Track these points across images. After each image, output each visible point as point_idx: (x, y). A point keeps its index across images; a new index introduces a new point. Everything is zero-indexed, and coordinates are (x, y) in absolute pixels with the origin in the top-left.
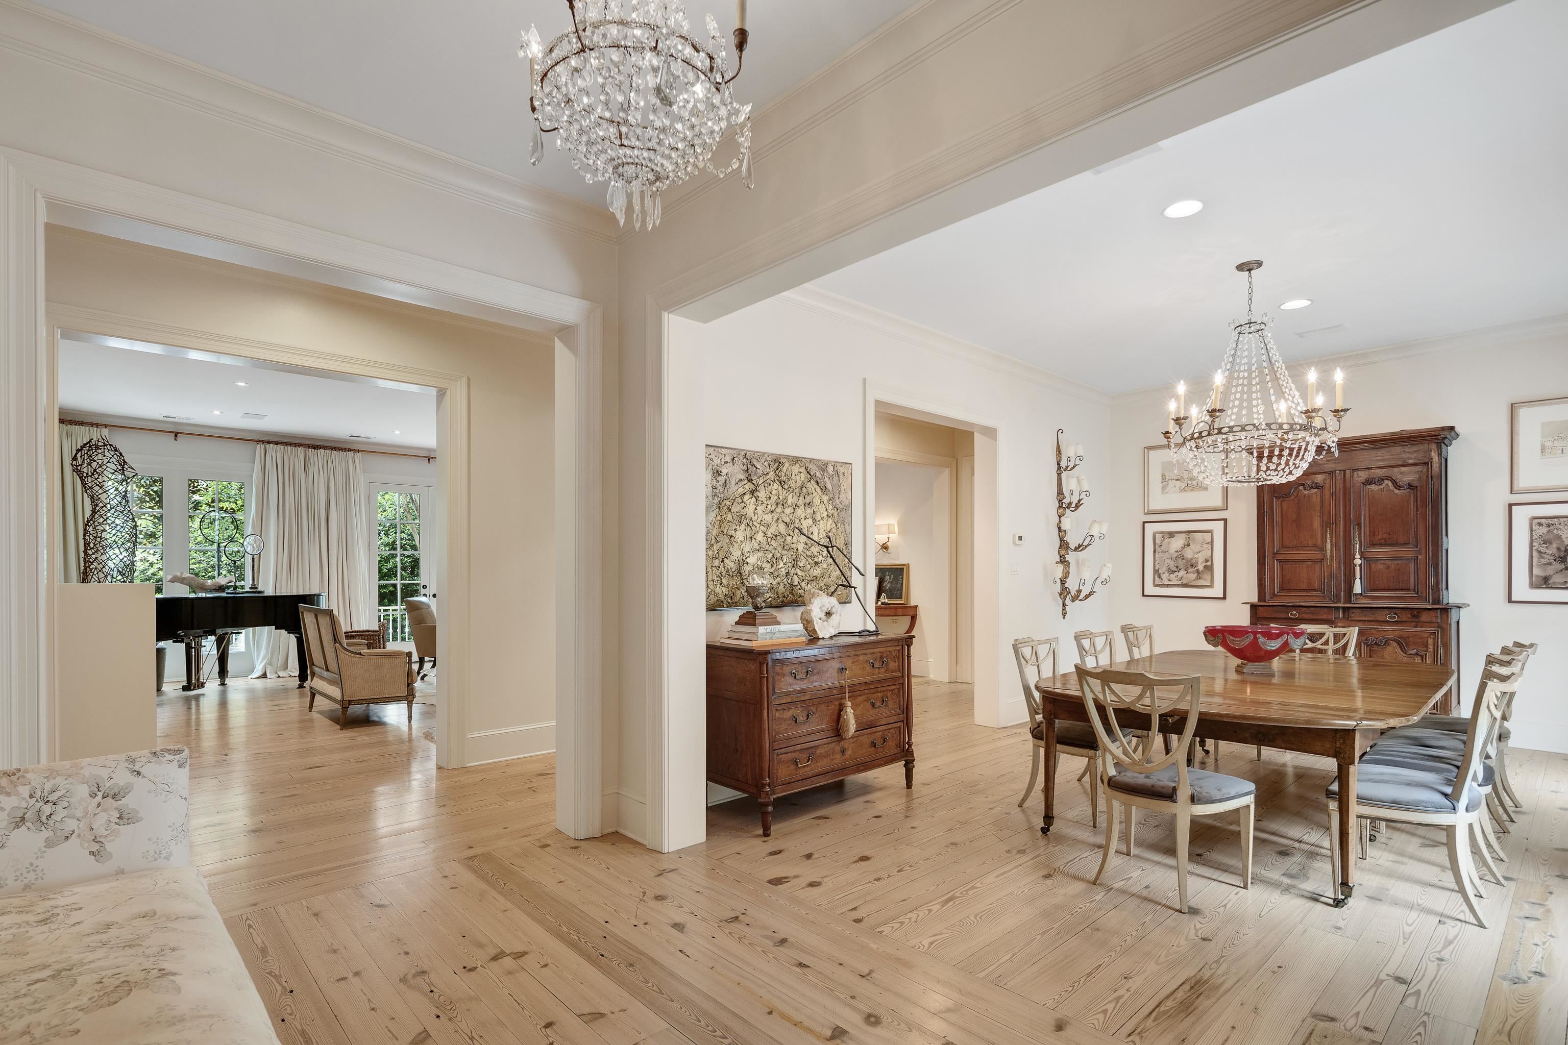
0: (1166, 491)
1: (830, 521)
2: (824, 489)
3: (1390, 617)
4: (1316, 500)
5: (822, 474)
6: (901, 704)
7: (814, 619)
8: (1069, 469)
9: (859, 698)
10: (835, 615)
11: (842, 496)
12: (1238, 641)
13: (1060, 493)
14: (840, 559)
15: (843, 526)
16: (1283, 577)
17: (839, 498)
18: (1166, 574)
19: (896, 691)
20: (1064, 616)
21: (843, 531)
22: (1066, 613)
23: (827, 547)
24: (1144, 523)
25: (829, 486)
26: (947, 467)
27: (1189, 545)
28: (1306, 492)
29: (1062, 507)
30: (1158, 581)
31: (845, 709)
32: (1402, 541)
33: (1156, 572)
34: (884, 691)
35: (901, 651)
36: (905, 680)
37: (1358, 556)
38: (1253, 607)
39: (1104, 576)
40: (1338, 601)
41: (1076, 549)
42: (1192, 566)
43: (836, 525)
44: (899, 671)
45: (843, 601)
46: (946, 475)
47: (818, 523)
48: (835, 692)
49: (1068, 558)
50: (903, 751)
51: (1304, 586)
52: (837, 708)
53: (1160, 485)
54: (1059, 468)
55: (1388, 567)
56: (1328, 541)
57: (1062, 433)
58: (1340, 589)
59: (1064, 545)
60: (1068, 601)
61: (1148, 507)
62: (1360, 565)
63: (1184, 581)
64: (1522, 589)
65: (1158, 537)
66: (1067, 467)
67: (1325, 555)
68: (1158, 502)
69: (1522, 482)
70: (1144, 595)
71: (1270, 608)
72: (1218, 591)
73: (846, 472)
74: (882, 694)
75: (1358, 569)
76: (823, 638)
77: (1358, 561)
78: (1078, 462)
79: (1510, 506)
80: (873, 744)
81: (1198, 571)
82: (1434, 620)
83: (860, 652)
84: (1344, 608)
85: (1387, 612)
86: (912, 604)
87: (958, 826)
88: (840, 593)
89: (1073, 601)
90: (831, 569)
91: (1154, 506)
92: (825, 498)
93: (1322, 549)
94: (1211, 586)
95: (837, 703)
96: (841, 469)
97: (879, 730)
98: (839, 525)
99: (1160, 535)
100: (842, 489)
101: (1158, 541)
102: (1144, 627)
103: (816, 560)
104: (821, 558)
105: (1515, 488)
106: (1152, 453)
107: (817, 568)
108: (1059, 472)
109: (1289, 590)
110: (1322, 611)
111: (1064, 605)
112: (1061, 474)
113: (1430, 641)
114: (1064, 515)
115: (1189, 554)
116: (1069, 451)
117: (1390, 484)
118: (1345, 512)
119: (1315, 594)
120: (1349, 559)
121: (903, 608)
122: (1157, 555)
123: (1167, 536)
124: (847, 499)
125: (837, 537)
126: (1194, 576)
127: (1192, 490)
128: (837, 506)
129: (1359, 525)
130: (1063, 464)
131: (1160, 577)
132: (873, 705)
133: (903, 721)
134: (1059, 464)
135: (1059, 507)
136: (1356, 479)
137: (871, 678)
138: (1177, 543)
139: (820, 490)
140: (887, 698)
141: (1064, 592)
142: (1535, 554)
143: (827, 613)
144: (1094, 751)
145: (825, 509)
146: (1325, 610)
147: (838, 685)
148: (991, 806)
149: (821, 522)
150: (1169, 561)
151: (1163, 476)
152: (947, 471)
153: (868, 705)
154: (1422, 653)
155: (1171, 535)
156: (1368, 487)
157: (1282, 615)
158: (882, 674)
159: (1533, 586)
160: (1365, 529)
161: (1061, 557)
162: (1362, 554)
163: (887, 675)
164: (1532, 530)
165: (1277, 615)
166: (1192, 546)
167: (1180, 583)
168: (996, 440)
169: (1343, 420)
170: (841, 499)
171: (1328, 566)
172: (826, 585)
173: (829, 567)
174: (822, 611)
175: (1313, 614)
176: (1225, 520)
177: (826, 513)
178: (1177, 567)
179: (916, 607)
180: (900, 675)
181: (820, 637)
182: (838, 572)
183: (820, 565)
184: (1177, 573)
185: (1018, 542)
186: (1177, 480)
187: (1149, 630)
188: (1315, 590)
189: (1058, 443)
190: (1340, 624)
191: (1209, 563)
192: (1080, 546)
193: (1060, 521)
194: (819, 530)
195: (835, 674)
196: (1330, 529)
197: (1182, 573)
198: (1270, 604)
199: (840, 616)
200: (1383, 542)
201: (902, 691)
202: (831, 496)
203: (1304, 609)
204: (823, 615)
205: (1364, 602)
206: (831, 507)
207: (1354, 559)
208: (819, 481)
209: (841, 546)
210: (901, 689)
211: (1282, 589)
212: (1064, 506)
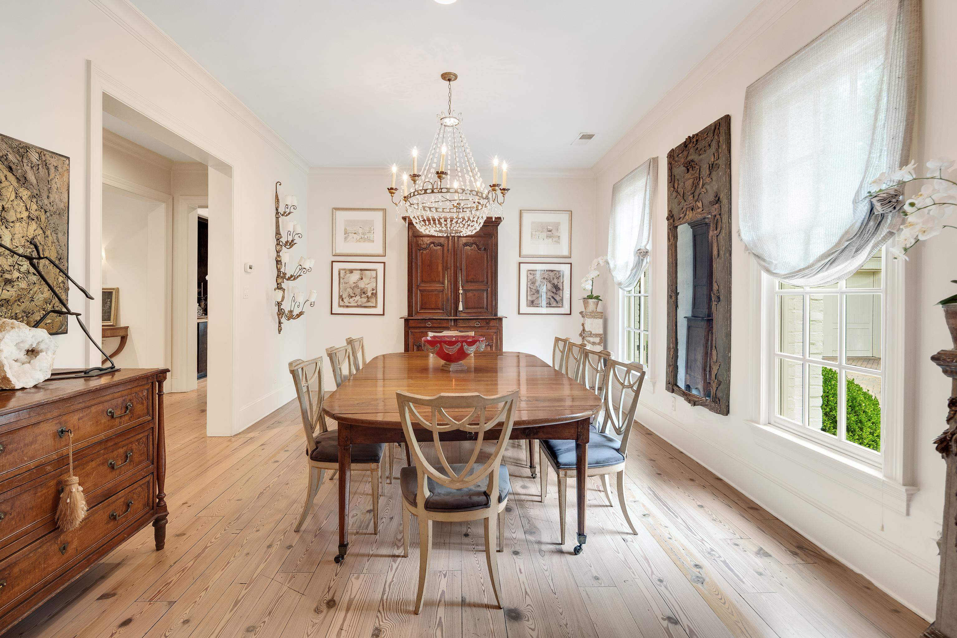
0: (348, 240)
1: (34, 225)
2: (23, 180)
3: (477, 324)
4: (440, 253)
5: (20, 159)
6: (151, 452)
7: (5, 362)
8: (285, 215)
9: (91, 464)
10: (44, 353)
11: (54, 196)
12: (451, 349)
13: (278, 233)
14: (51, 273)
15: (54, 236)
16: (422, 300)
17: (48, 197)
18: (348, 299)
19: (144, 439)
20: (280, 332)
21: (55, 241)
22: (281, 329)
23: (30, 259)
24: (332, 262)
25: (31, 177)
26: (164, 202)
27: (362, 279)
28: (435, 248)
29: (279, 244)
30: (342, 303)
31: (68, 488)
32: (481, 281)
33: (341, 298)
34: (127, 445)
35: (151, 390)
36: (155, 424)
37: (461, 288)
38: (407, 321)
39: (312, 300)
40: (451, 316)
41: (289, 279)
42: (364, 293)
43: (44, 232)
44: (148, 413)
45: (54, 331)
46: (161, 210)
47: (12, 224)
48: (49, 468)
49: (284, 286)
50: (153, 509)
51: (433, 306)
52: (52, 491)
53: (343, 236)
54: (277, 213)
55: (475, 295)
56: (446, 279)
57: (280, 185)
58: (452, 307)
59: (281, 276)
60: (283, 320)
61: (335, 250)
62: (462, 294)
63: (359, 303)
64: (524, 309)
65: (342, 272)
66: (285, 213)
67: (444, 287)
68: (342, 247)
69: (524, 252)
70: (332, 314)
71: (416, 321)
72: (379, 310)
73: (59, 166)
74: (125, 448)
75: (461, 295)
76: (23, 389)
77: (461, 292)
78: (292, 210)
79: (520, 263)
80: (113, 518)
81: (367, 297)
82: (495, 324)
83: (93, 402)
84: (454, 319)
85: (474, 321)
86: (123, 324)
87: (244, 592)
88: (49, 321)
89: (289, 320)
90: (35, 289)
91: (338, 251)
92: (25, 193)
93: (443, 283)
94: (375, 307)
95: (53, 483)
96: (53, 162)
97: (120, 496)
98: (48, 233)
99: (344, 271)
100: (54, 187)
101: (341, 275)
102: (358, 339)
103: (7, 276)
104: (16, 274)
105: (522, 254)
106: (338, 213)
107: (8, 287)
108: (277, 216)
109: (425, 309)
110: (443, 322)
111: (280, 323)
112: (278, 218)
113: (494, 337)
114: (281, 251)
115: (362, 285)
116: (287, 200)
117: (476, 247)
118: (454, 262)
119: (439, 311)
120: (456, 290)
121: (112, 329)
122: (341, 285)
123: (348, 272)
124: (61, 201)
125: (45, 247)
126: (365, 300)
127: (364, 241)
128: (45, 207)
129: (461, 270)
130: (281, 210)
131: (343, 300)
132: (112, 467)
133: (153, 473)
134: (277, 210)
135: (277, 244)
136: (461, 243)
137: (110, 432)
138: (355, 277)
139: (16, 181)
140: (132, 452)
141: (281, 312)
142: (529, 289)
143: (28, 351)
144: (375, 464)
145: (24, 208)
146: (446, 321)
147: (55, 457)
148: (268, 542)
149: (18, 224)
150: (349, 290)
151: (345, 230)
152: (164, 205)
153: (104, 469)
154: (491, 344)
155: (351, 271)
156: (466, 247)
157: (422, 325)
158: (126, 423)
159: (528, 306)
160: (464, 273)
161: (278, 284)
162: (462, 286)
163: (133, 423)
164: (527, 277)
165: (419, 325)
166: (364, 279)
167: (356, 305)
168: (231, 177)
169: (506, 196)
170: (51, 199)
171: (446, 294)
172: (25, 312)
173: (31, 287)
174: (19, 349)
175: (439, 324)
176: (384, 263)
177: (25, 214)
178: (354, 294)
179: (127, 328)
180: (150, 418)
181: (17, 388)
182: (47, 294)
183: (15, 283)
184: (354, 298)
185: (249, 270)
186: (355, 234)
187: (361, 341)
188: (439, 309)
189: (276, 192)
190: (452, 329)
191: (374, 292)
192: (292, 276)
193: (278, 256)
194: (13, 235)
195: (50, 442)
196: (447, 271)
197: (358, 298)
198: (415, 318)
199: (54, 354)
200: (472, 280)
201: (151, 437)
202: (35, 192)
203: (434, 321)
204: (22, 355)
205: (464, 316)
206: (34, 207)
207: (459, 290)
208: (13, 167)
209: (53, 258)
210: (151, 434)
211: (422, 308)
212: (281, 244)
